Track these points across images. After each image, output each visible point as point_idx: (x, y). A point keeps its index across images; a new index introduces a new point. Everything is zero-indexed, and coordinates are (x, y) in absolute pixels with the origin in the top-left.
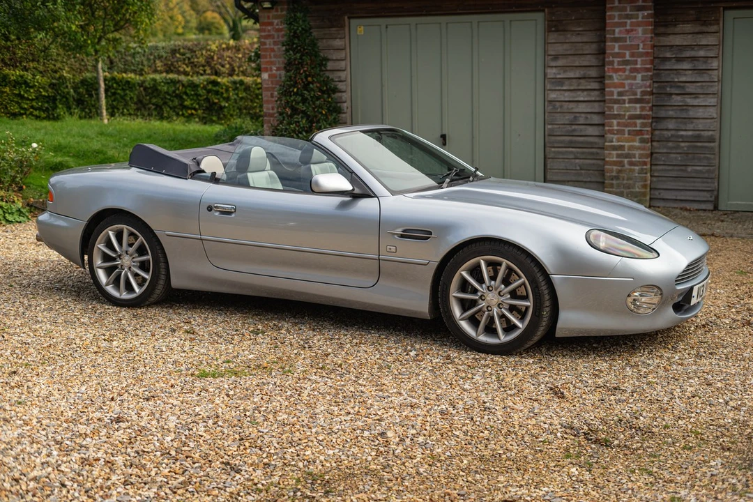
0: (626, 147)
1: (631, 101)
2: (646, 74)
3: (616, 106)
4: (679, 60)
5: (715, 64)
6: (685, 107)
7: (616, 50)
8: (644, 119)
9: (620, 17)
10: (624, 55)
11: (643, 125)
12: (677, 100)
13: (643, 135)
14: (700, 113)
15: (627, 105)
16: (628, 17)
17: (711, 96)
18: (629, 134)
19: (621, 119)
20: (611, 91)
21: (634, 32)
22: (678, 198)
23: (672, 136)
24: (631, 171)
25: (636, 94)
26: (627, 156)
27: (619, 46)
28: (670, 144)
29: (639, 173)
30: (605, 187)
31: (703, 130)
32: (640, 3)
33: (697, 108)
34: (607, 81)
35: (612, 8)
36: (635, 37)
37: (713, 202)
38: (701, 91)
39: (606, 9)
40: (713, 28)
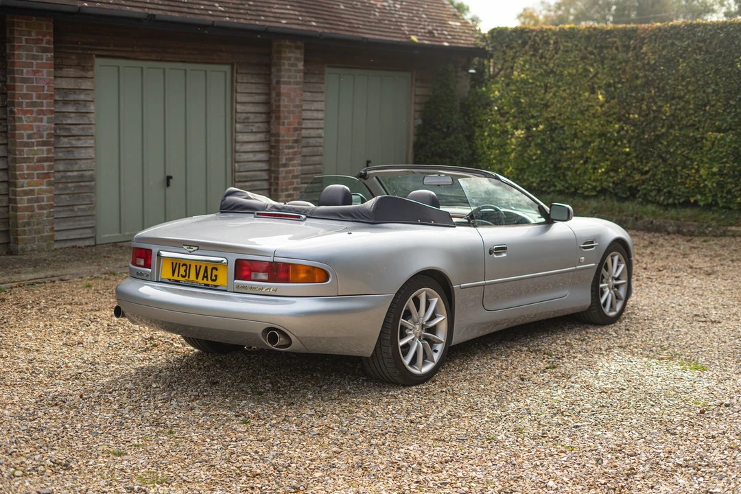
0: (36, 191)
1: (39, 144)
2: (50, 116)
3: (26, 149)
4: (66, 103)
5: (92, 108)
6: (70, 149)
7: (25, 92)
8: (51, 161)
9: (28, 57)
10: (30, 97)
11: (51, 167)
12: (64, 142)
13: (50, 178)
14: (83, 154)
15: (36, 148)
16: (34, 57)
17: (90, 137)
18: (38, 178)
19: (30, 163)
20: (21, 133)
21: (40, 73)
22: (69, 238)
23: (62, 177)
24: (41, 215)
25: (43, 137)
26: (37, 200)
27: (27, 86)
28: (60, 186)
29: (47, 217)
30: (17, 235)
31: (85, 170)
32: (44, 45)
33: (80, 149)
34: (17, 124)
35: (20, 46)
36: (41, 79)
37: (94, 238)
38: (82, 133)
39: (13, 48)
40: (90, 74)
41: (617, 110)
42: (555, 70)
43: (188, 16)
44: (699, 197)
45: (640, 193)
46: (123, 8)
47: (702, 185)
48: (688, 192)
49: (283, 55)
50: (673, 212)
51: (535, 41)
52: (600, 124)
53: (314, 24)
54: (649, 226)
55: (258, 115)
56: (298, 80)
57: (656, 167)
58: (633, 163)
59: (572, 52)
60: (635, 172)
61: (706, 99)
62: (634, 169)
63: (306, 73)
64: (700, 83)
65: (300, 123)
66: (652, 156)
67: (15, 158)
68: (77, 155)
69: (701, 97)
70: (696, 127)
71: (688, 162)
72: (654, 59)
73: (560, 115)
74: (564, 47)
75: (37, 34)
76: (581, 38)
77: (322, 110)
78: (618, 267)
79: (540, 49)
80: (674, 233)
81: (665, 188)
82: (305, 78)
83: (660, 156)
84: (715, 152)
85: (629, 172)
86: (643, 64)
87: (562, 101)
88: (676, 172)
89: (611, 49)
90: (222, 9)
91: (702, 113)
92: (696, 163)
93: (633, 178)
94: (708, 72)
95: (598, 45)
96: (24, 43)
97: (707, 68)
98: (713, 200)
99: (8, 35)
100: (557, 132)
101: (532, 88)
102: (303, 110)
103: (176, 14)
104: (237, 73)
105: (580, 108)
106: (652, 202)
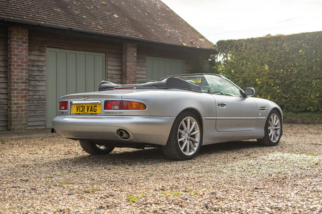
0: (20, 103)
1: (21, 83)
2: (26, 71)
3: (16, 85)
4: (33, 66)
5: (45, 69)
6: (35, 86)
7: (16, 60)
8: (26, 90)
9: (17, 45)
10: (18, 62)
11: (26, 93)
12: (33, 83)
13: (26, 97)
14: (41, 88)
15: (20, 84)
16: (20, 45)
17: (44, 81)
18: (21, 97)
19: (18, 91)
20: (14, 78)
21: (22, 52)
22: (34, 125)
23: (32, 98)
24: (22, 114)
25: (23, 80)
26: (20, 107)
27: (17, 58)
28: (31, 102)
29: (24, 115)
30: (11, 122)
31: (41, 96)
32: (24, 40)
33: (40, 86)
34: (12, 73)
35: (14, 41)
36: (22, 55)
37: (45, 125)
38: (40, 79)
39: (11, 41)
40: (44, 54)
41: (273, 72)
42: (246, 57)
43: (86, 30)
44: (311, 107)
45: (285, 107)
46: (58, 25)
47: (312, 102)
48: (306, 106)
49: (128, 50)
50: (300, 115)
51: (237, 45)
52: (266, 78)
53: (141, 36)
54: (290, 121)
55: (117, 75)
56: (134, 60)
57: (292, 95)
58: (281, 95)
59: (253, 48)
60: (282, 98)
61: (312, 65)
62: (282, 97)
63: (138, 58)
64: (309, 58)
65: (135, 79)
66: (290, 91)
67: (11, 88)
68: (38, 89)
69: (310, 64)
70: (308, 77)
71: (306, 93)
72: (289, 49)
73: (249, 76)
74: (249, 46)
75: (21, 35)
76: (256, 42)
77: (145, 74)
78: (276, 121)
79: (239, 48)
80: (301, 123)
81: (296, 104)
82: (137, 60)
83: (293, 91)
84: (317, 87)
85: (280, 98)
86: (284, 51)
87: (249, 70)
88: (300, 97)
89: (270, 46)
90: (101, 28)
91: (310, 71)
92: (309, 93)
93: (282, 101)
94: (312, 53)
95: (264, 45)
96: (15, 39)
97: (312, 51)
98: (317, 108)
99: (9, 36)
100: (247, 83)
101: (236, 65)
102: (137, 74)
103: (81, 29)
104: (108, 57)
105: (257, 72)
106: (290, 111)
